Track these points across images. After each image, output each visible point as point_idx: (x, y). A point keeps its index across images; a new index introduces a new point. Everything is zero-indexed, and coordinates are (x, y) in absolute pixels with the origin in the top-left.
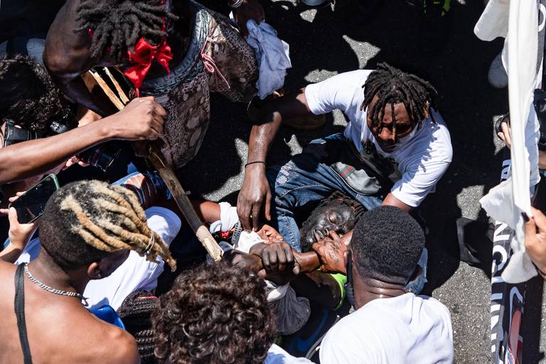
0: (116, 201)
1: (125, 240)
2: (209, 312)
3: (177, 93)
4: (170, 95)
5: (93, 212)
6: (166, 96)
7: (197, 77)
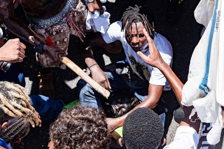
0: (18, 92)
1: (22, 111)
2: (81, 129)
3: (50, 30)
4: (46, 30)
5: (8, 97)
6: (44, 30)
7: (62, 25)
